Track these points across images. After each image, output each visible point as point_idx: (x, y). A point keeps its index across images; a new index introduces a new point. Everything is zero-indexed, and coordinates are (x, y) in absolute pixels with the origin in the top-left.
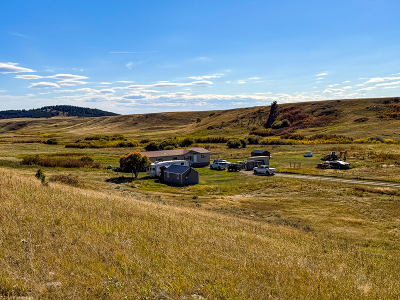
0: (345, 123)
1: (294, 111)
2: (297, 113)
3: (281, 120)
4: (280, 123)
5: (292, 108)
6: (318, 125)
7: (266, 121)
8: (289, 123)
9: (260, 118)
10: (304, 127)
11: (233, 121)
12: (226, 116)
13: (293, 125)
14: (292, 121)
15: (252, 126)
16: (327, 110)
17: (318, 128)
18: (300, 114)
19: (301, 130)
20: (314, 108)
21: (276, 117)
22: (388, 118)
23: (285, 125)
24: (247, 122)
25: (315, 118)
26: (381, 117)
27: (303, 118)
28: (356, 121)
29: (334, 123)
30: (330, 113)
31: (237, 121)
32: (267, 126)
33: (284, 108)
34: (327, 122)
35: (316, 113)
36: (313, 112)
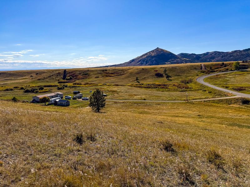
0: (92, 78)
3: (69, 77)
6: (83, 79)
7: (63, 77)
8: (72, 78)
9: (60, 76)
10: (78, 80)
11: (49, 77)
12: (45, 74)
13: (74, 79)
14: (73, 77)
15: (57, 79)
17: (83, 80)
18: (75, 74)
19: (78, 81)
20: (80, 72)
21: (66, 75)
22: (105, 76)
23: (71, 79)
24: (55, 77)
25: (81, 76)
26: (103, 76)
27: (77, 76)
29: (89, 78)
30: (86, 74)
31: (50, 77)
32: (64, 79)
33: (69, 72)
34: (86, 78)
35: (81, 74)
36: (80, 74)
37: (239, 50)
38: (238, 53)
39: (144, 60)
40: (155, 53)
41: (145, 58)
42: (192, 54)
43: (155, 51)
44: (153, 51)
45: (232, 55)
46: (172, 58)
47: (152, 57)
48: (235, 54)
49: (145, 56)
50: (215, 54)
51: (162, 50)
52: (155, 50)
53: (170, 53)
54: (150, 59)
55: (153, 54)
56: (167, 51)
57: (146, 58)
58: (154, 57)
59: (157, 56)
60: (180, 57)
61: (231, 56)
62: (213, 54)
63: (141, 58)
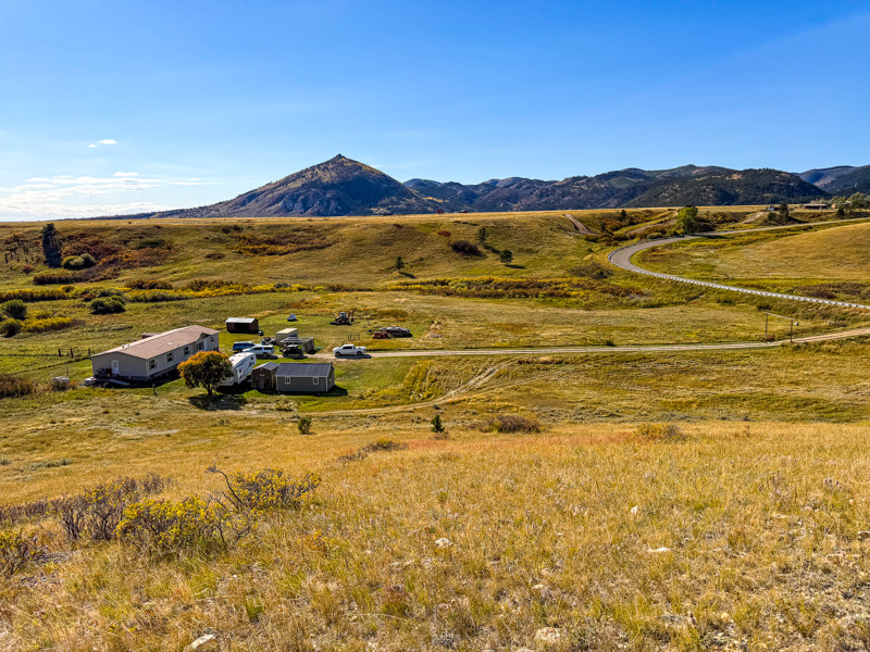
0: (195, 260)
1: (90, 240)
2: (96, 243)
3: (76, 254)
4: (79, 260)
5: (83, 236)
6: (152, 263)
8: (93, 258)
9: (27, 251)
13: (106, 264)
14: (97, 256)
15: (16, 264)
16: (146, 239)
18: (103, 245)
19: (129, 271)
20: (121, 233)
21: (59, 249)
22: (249, 253)
25: (136, 253)
27: (115, 252)
28: (209, 257)
29: (177, 260)
30: (154, 244)
32: (52, 264)
34: (163, 259)
35: (132, 245)
36: (125, 242)
37: (585, 177)
38: (583, 184)
39: (294, 197)
40: (333, 174)
41: (297, 190)
42: (451, 184)
43: (331, 166)
44: (324, 167)
45: (566, 189)
46: (391, 195)
47: (326, 187)
48: (575, 189)
49: (298, 184)
50: (518, 187)
51: (357, 166)
52: (332, 161)
53: (384, 175)
54: (316, 196)
55: (326, 178)
56: (372, 171)
57: (300, 188)
58: (331, 188)
59: (342, 184)
60: (414, 192)
61: (564, 192)
62: (512, 185)
63: (282, 190)
